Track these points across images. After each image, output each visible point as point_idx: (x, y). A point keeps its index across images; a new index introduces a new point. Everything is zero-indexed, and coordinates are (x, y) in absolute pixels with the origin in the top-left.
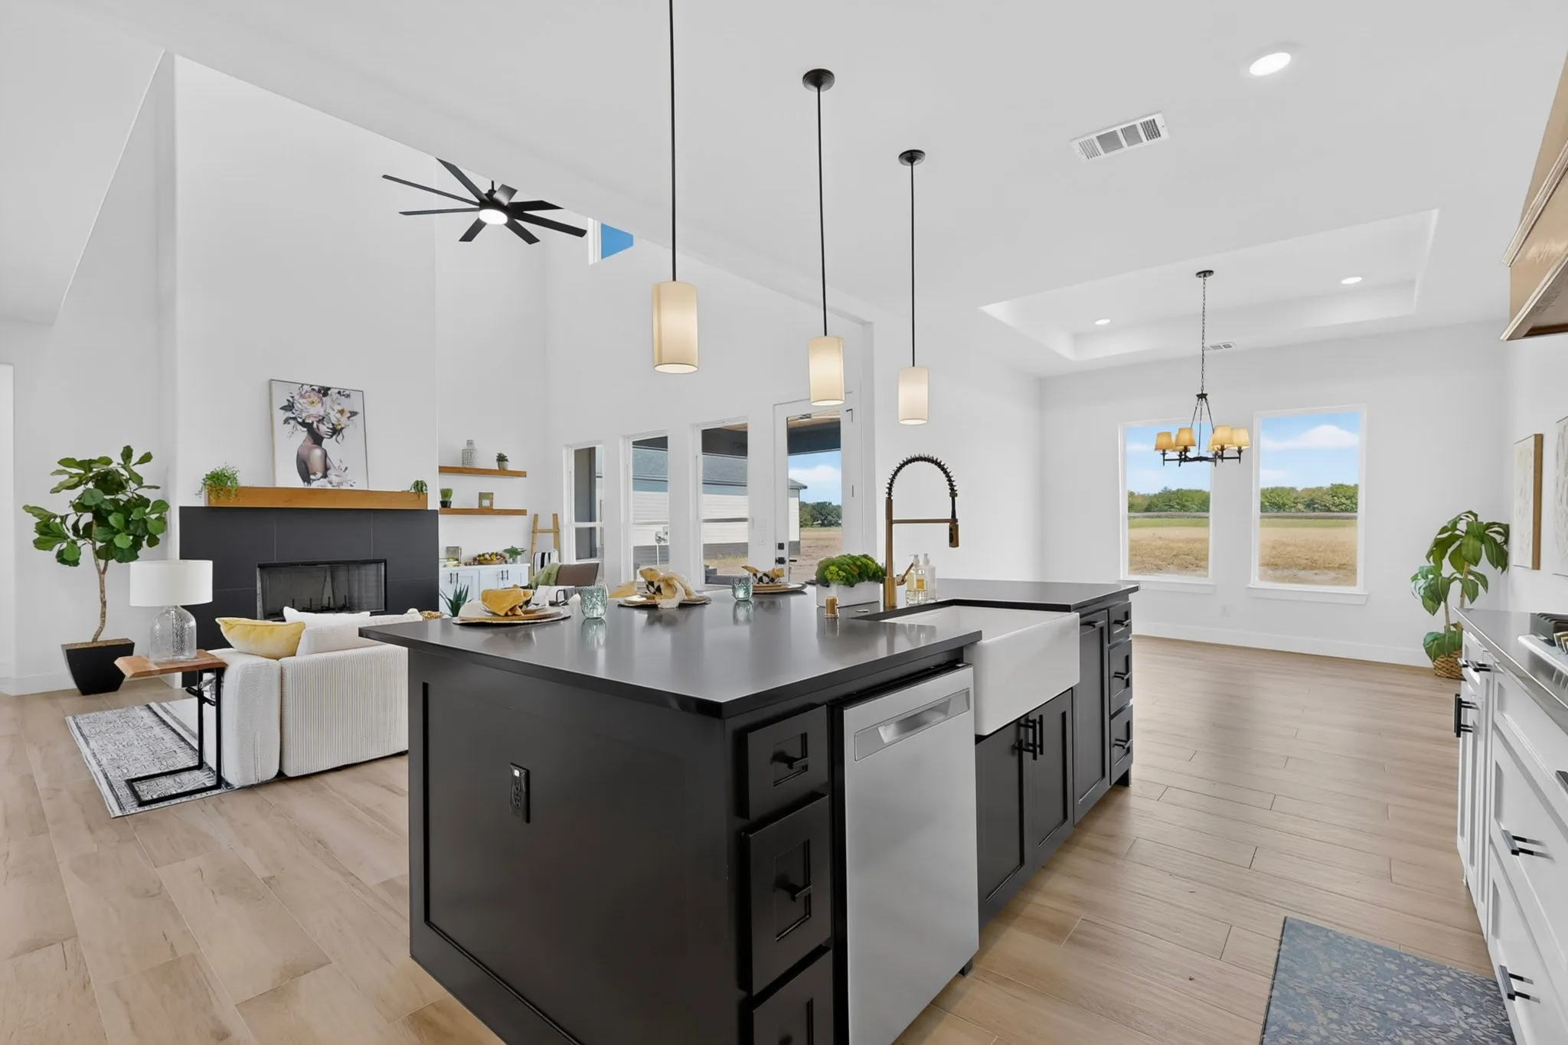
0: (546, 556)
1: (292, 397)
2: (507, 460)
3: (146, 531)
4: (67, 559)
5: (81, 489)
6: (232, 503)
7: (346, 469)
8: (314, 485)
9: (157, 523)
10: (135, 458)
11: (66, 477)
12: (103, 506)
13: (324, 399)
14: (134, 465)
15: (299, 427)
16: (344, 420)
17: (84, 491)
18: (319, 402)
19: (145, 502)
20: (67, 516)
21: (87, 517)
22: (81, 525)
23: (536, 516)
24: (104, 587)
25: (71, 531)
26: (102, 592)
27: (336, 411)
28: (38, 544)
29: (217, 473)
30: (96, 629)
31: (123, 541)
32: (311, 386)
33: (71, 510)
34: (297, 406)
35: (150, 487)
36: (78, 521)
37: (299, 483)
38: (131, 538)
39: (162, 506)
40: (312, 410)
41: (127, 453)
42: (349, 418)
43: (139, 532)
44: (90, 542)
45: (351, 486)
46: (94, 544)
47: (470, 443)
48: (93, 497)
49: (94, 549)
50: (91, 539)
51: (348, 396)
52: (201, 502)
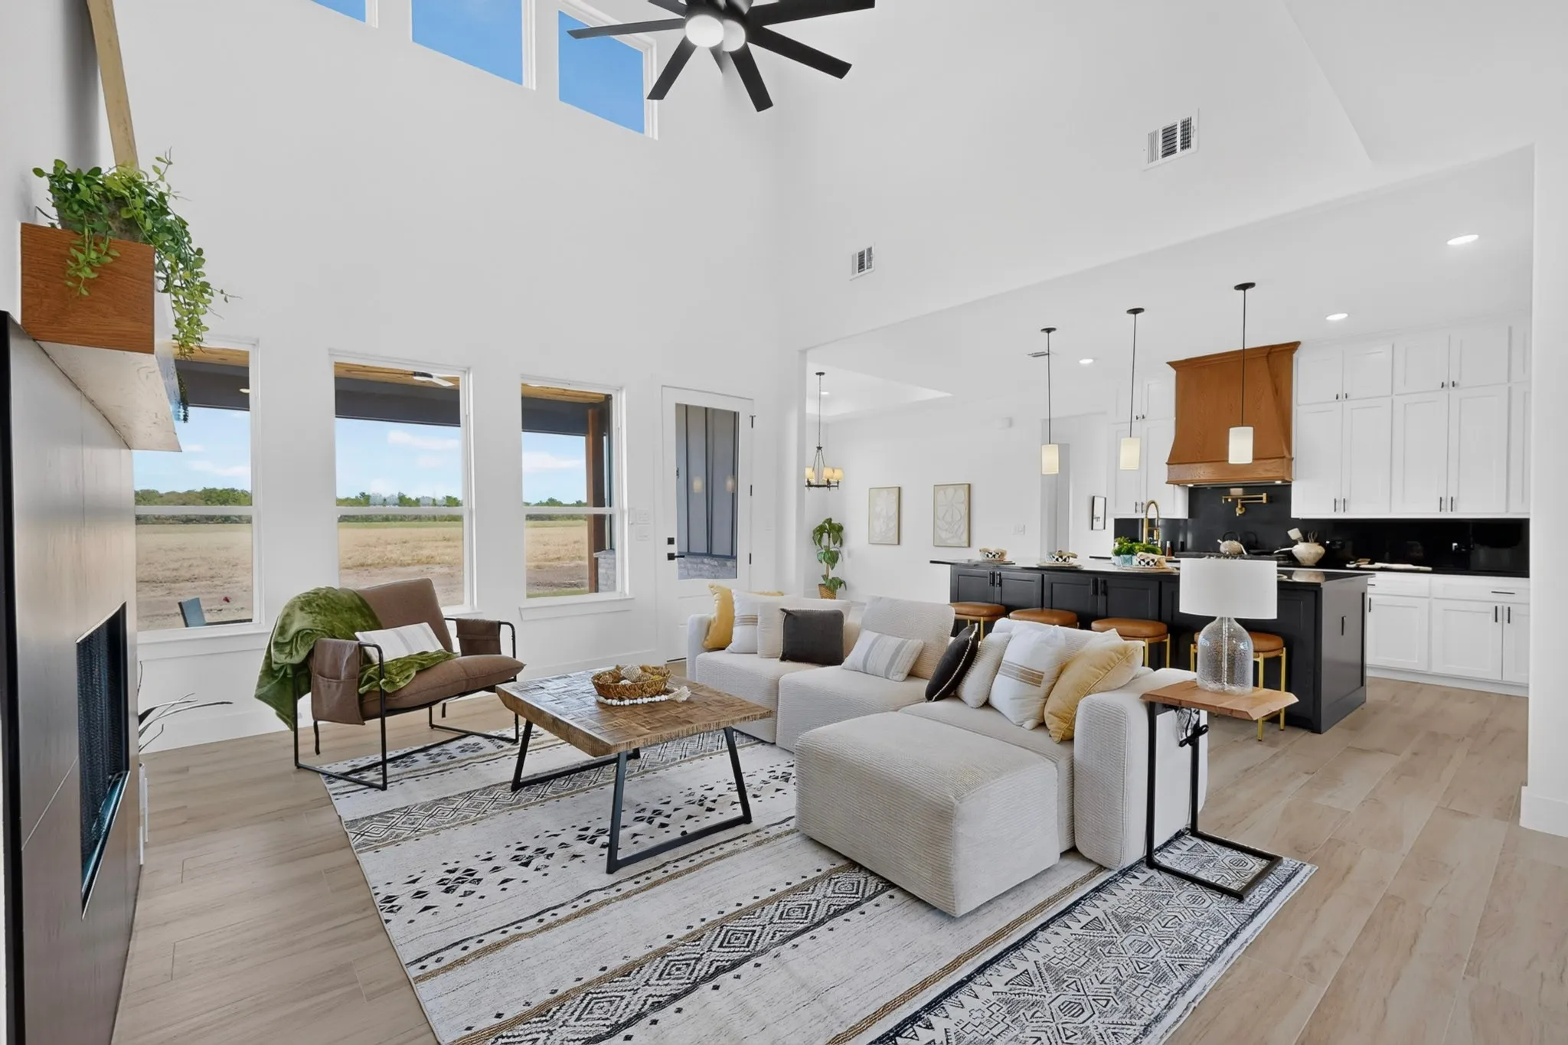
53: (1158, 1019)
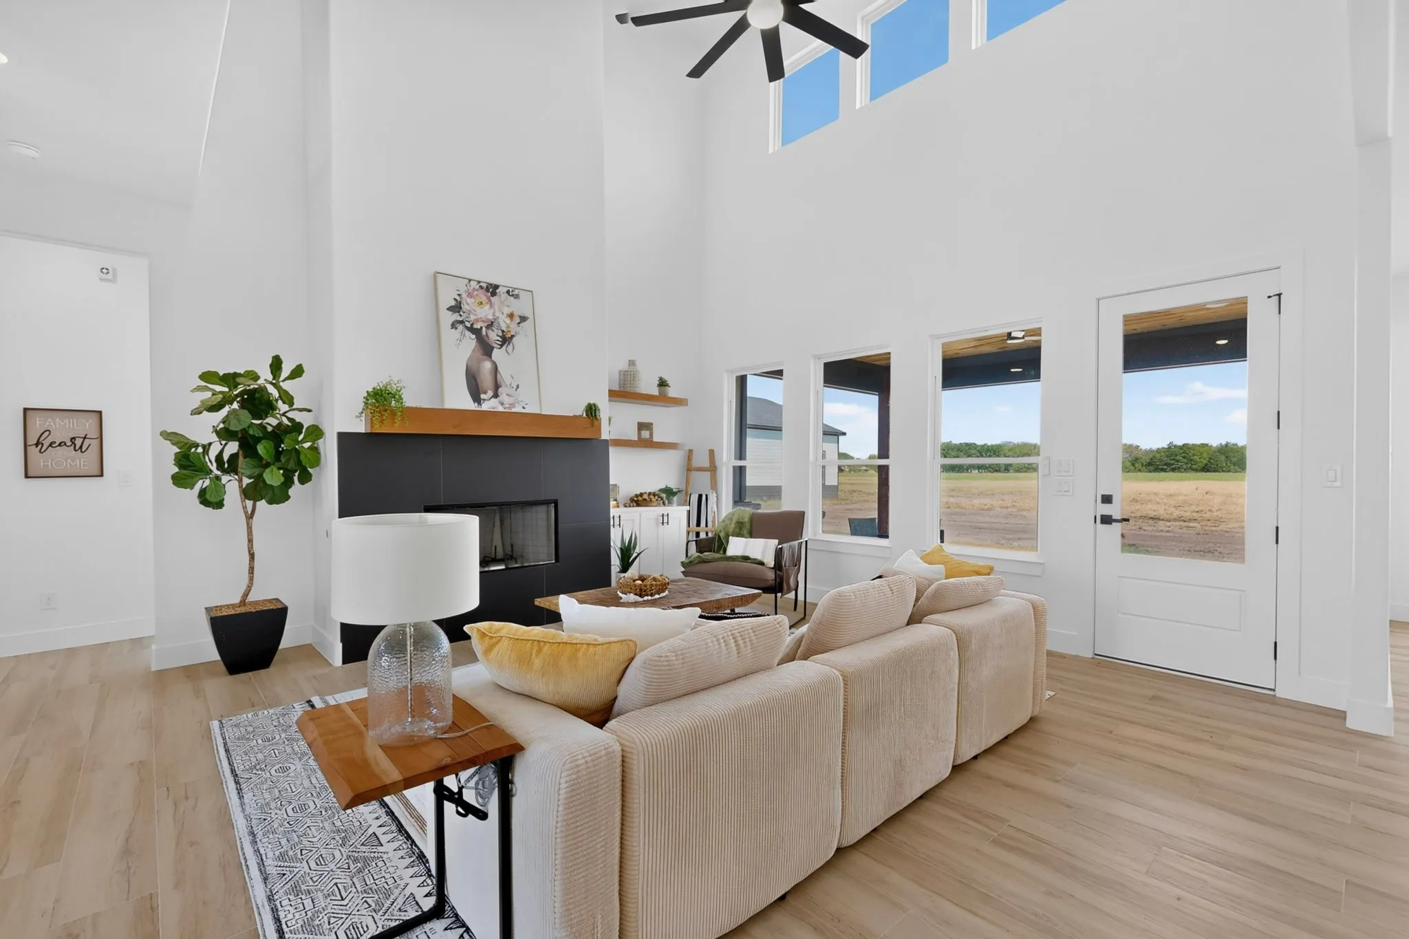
0: (704, 498)
1: (459, 295)
2: (667, 385)
3: (299, 463)
4: (211, 500)
5: (224, 412)
6: (397, 428)
7: (518, 387)
8: (485, 407)
9: (310, 454)
10: (285, 372)
11: (208, 394)
12: (251, 432)
13: (492, 299)
14: (283, 381)
15: (468, 333)
16: (514, 328)
17: (229, 412)
18: (487, 303)
19: (297, 427)
20: (210, 444)
21: (233, 447)
22: (226, 457)
23: (691, 451)
24: (252, 535)
25: (215, 464)
26: (250, 541)
27: (505, 315)
28: (178, 480)
29: (381, 390)
30: (244, 588)
31: (273, 477)
32: (479, 282)
33: (214, 438)
34: (465, 307)
35: (301, 410)
36: (222, 452)
37: (470, 405)
38: (281, 471)
39: (316, 432)
40: (480, 312)
41: (276, 365)
42: (519, 323)
43: (291, 465)
44: (237, 477)
45: (524, 408)
46: (240, 481)
47: (632, 363)
48: (239, 420)
49: (240, 487)
50: (237, 474)
51: (517, 297)
52: (360, 427)
53: (254, 842)
